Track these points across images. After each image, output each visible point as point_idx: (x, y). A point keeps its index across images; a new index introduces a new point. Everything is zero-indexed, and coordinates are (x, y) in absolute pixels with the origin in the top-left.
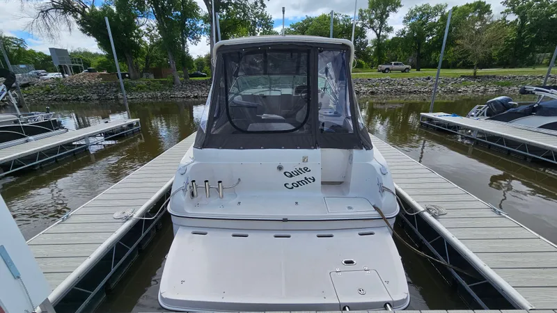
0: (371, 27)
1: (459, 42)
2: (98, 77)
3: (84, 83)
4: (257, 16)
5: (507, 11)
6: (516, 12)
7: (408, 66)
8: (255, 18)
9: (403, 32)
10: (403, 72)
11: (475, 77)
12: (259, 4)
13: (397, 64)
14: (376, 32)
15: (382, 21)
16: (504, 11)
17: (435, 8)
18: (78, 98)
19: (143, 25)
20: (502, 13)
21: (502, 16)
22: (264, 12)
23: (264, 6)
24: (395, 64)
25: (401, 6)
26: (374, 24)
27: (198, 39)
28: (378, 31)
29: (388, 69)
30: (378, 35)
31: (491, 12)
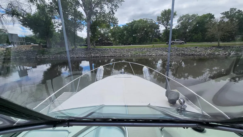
0: (163, 24)
1: (209, 30)
2: (31, 47)
3: (23, 50)
4: (110, 18)
5: (223, 17)
6: (228, 18)
7: (183, 42)
8: (109, 19)
9: (178, 26)
10: (180, 44)
11: (219, 47)
12: (111, 13)
13: (178, 41)
14: (165, 26)
15: (168, 22)
16: (222, 17)
17: (192, 16)
18: (16, 58)
19: (56, 22)
20: (221, 18)
21: (221, 19)
22: (114, 16)
23: (114, 13)
24: (177, 40)
25: (176, 15)
26: (164, 23)
27: (82, 29)
28: (166, 26)
29: (174, 43)
30: (166, 28)
31: (214, 18)
